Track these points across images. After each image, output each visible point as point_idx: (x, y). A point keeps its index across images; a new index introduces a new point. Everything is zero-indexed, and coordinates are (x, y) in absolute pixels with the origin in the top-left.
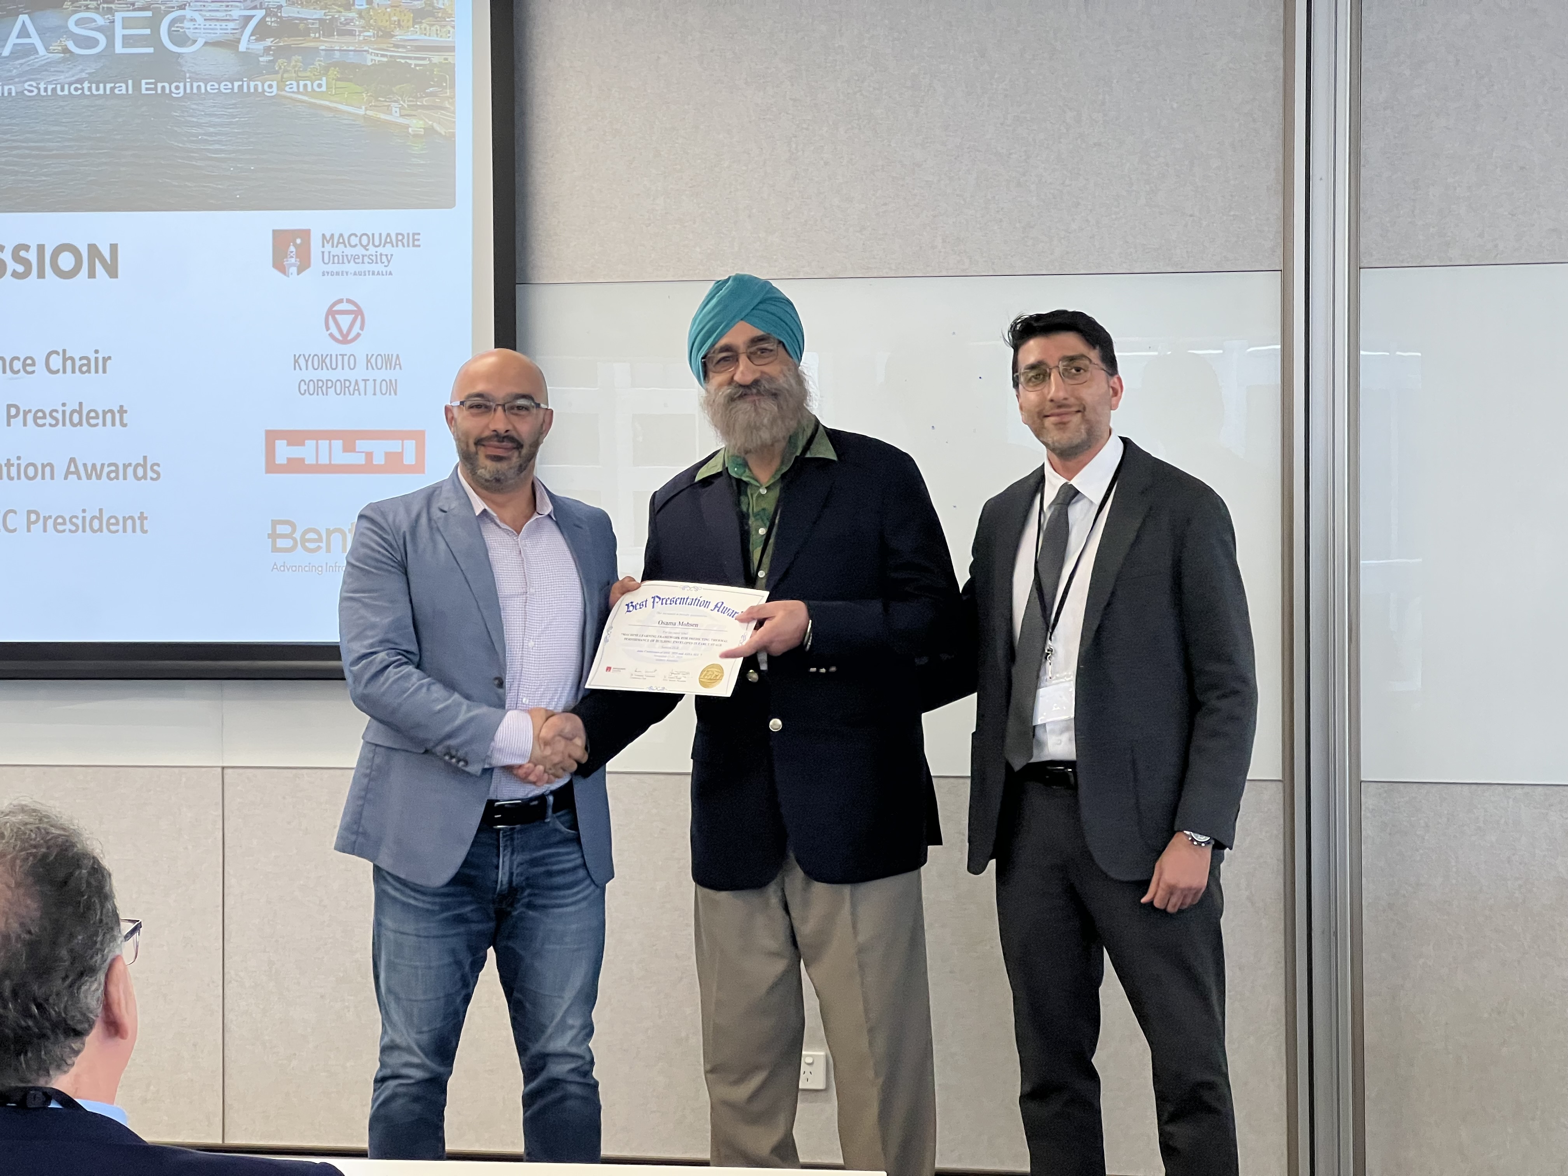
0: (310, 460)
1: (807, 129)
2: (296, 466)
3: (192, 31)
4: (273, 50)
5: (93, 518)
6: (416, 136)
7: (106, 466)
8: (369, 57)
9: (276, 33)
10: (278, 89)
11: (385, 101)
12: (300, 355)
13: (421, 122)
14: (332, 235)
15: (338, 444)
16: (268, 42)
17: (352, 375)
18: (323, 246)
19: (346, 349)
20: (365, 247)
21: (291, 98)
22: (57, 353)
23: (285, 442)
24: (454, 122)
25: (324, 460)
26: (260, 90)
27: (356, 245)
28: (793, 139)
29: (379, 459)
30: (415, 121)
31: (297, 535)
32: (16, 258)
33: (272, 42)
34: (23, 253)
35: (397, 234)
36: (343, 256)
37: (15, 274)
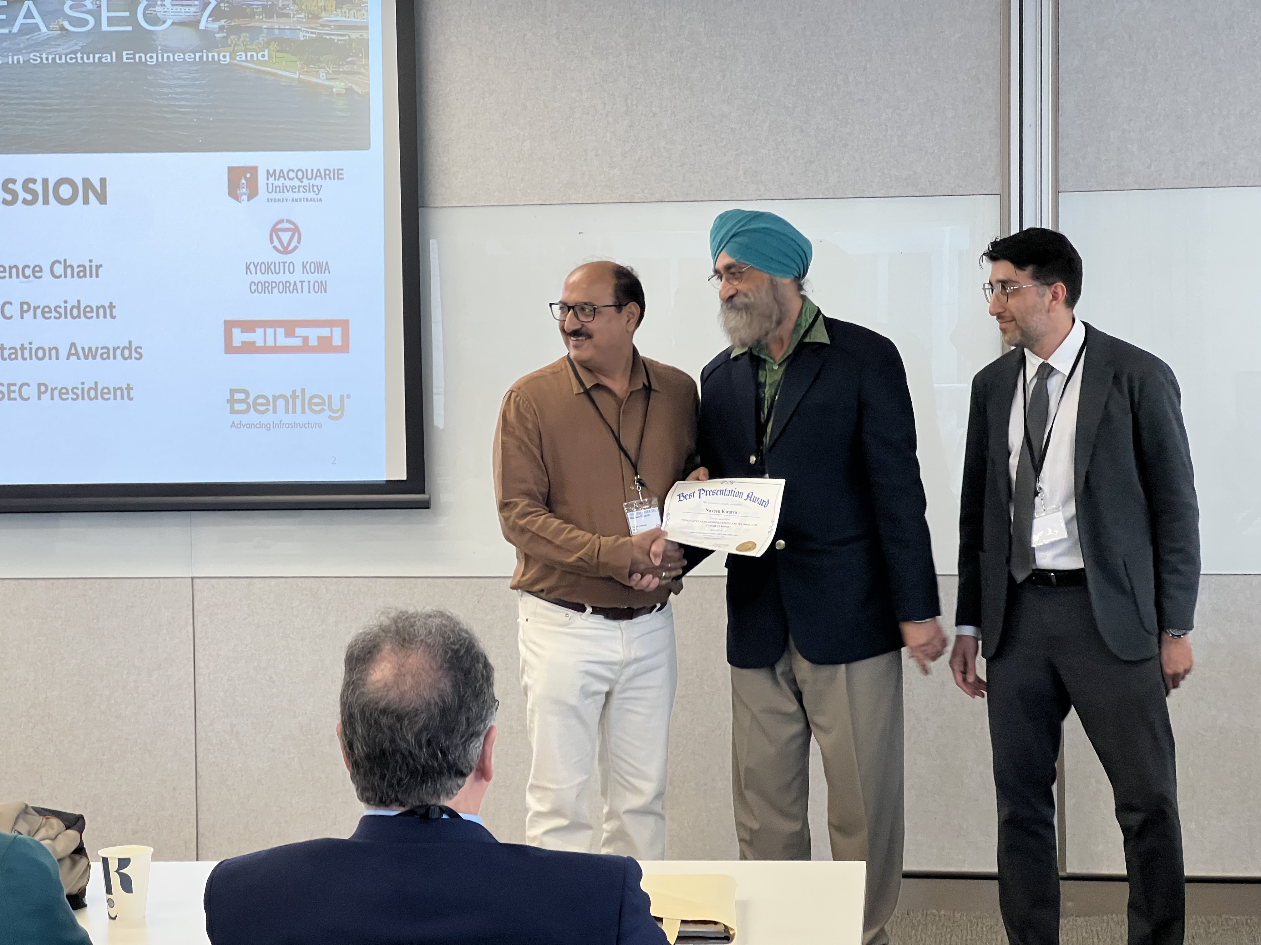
0: (260, 343)
1: (640, 89)
2: (249, 348)
3: (162, 13)
4: (226, 29)
5: (90, 389)
6: (339, 94)
7: (100, 349)
8: (301, 34)
9: (228, 16)
10: (230, 58)
11: (315, 68)
12: (250, 263)
13: (343, 84)
14: (275, 171)
15: (281, 331)
16: (223, 22)
17: (292, 278)
18: (268, 179)
19: (287, 258)
20: (301, 180)
21: (241, 66)
22: (60, 262)
23: (239, 330)
24: (368, 84)
25: (270, 343)
26: (216, 59)
27: (293, 178)
28: (630, 97)
29: (313, 342)
30: (338, 83)
31: (250, 401)
32: (26, 188)
33: (225, 22)
34: (31, 186)
35: (325, 170)
36: (283, 187)
37: (25, 202)
